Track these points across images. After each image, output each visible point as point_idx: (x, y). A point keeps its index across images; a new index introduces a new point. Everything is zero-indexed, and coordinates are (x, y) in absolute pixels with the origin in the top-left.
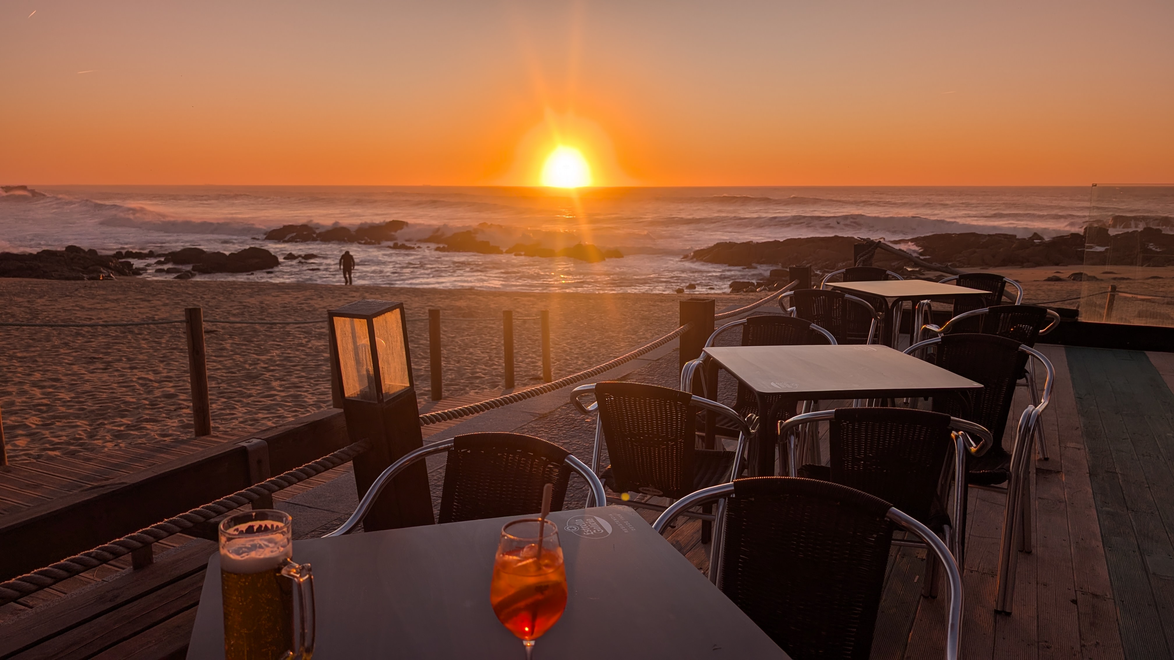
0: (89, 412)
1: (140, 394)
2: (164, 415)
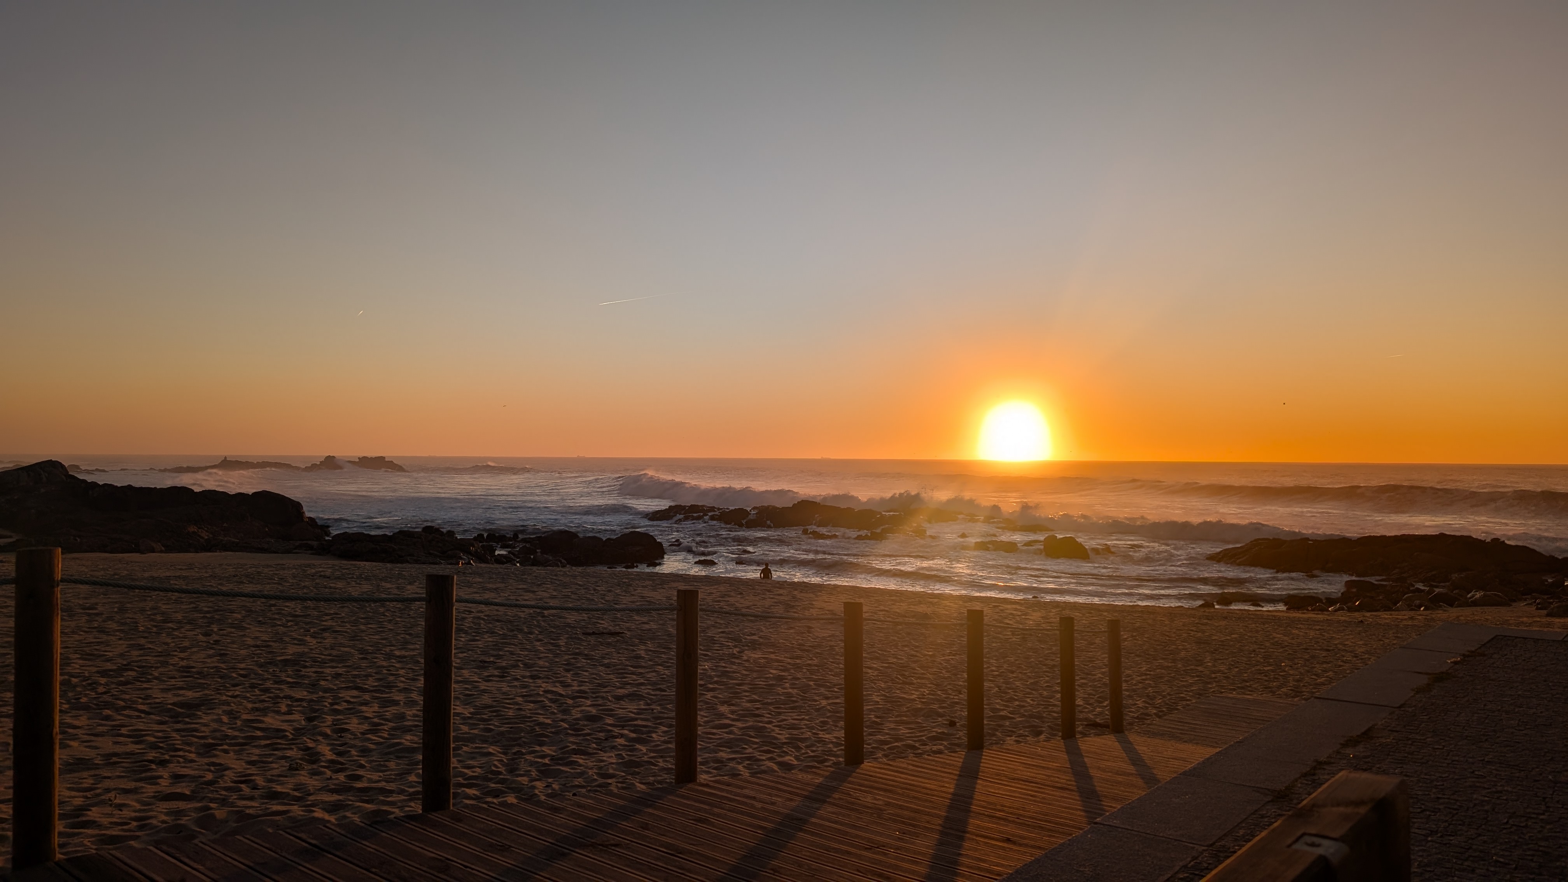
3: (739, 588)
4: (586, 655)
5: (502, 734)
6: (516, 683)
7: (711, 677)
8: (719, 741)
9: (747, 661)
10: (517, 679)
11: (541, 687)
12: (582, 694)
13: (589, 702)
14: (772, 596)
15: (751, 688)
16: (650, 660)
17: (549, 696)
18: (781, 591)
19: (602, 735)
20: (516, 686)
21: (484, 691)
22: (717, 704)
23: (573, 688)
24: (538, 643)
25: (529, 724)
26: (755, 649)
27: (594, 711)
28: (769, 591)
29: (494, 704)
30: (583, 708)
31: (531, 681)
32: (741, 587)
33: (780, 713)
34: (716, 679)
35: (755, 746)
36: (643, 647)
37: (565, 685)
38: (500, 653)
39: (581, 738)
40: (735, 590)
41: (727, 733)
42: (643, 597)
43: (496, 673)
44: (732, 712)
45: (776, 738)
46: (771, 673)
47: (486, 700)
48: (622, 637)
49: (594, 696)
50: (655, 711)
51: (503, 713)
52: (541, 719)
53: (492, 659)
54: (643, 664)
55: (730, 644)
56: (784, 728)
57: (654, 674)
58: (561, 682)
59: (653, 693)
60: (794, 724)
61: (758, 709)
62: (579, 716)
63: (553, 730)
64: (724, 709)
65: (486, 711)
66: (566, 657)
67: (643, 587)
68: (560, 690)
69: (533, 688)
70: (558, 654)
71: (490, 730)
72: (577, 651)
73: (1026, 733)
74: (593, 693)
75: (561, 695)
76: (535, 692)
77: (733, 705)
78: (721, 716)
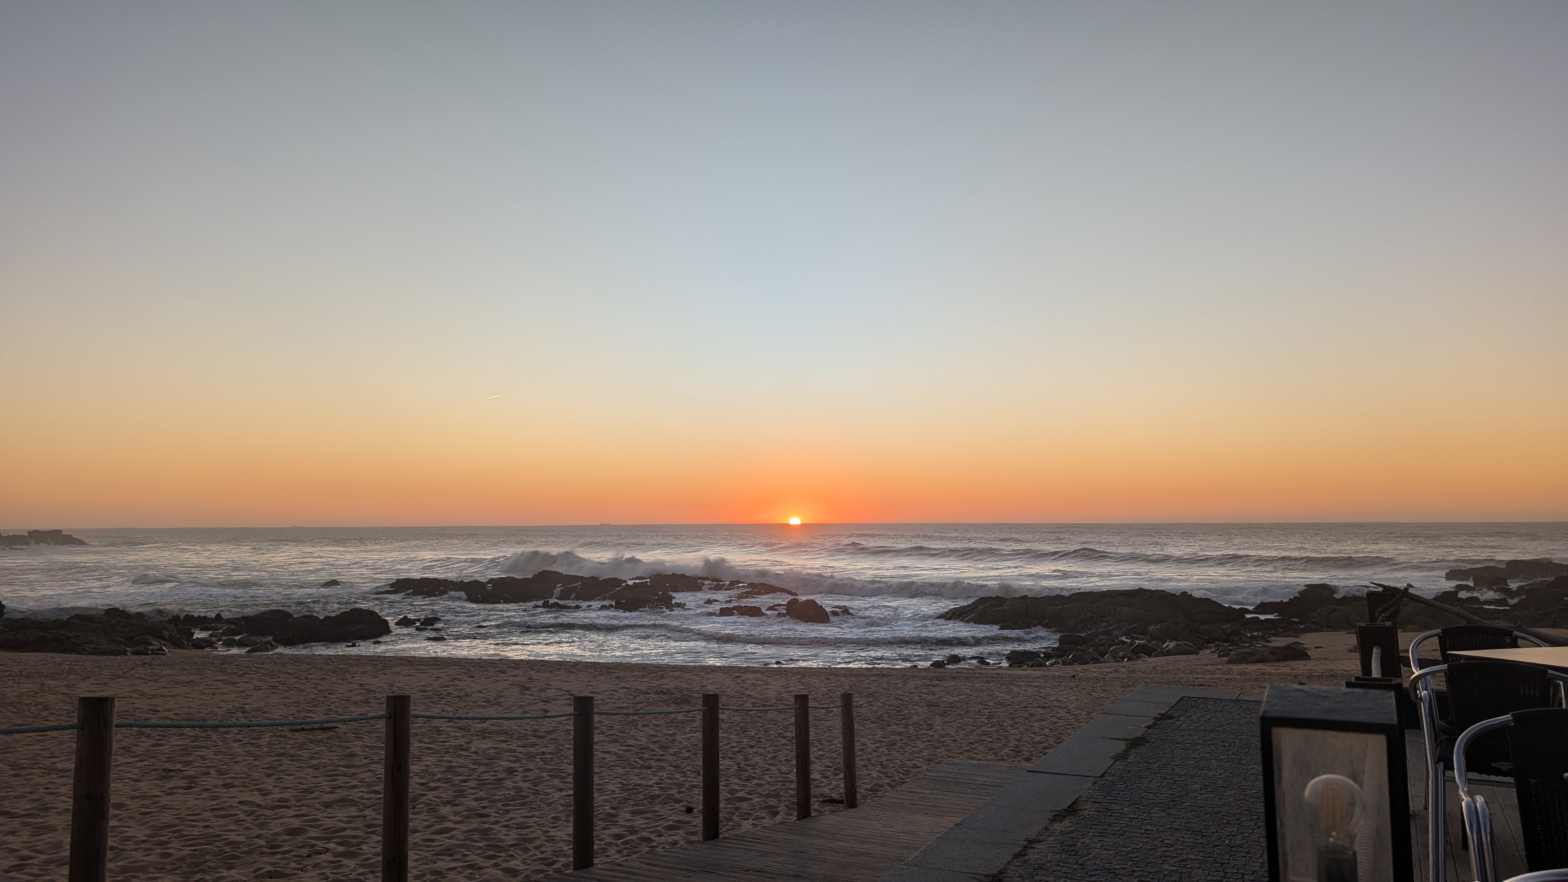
0: (177, 859)
1: (248, 829)
2: (294, 865)
3: (469, 671)
4: (292, 756)
5: (183, 859)
6: (205, 795)
7: (434, 775)
8: (438, 849)
9: (476, 752)
10: (206, 790)
11: (235, 797)
12: (283, 803)
13: (291, 812)
14: (505, 678)
15: (478, 785)
16: (366, 758)
17: (244, 808)
18: (516, 672)
19: (304, 852)
20: (205, 798)
21: (165, 807)
22: (438, 805)
23: (274, 796)
24: (236, 744)
25: (217, 844)
26: (485, 738)
27: (296, 823)
28: (503, 672)
29: (177, 822)
30: (284, 820)
31: (225, 790)
32: (472, 669)
33: (508, 811)
34: (439, 776)
35: (479, 852)
36: (359, 743)
37: (264, 793)
38: (189, 759)
39: (279, 856)
40: (465, 673)
41: (449, 838)
42: (361, 685)
43: (182, 783)
44: (456, 814)
45: (501, 840)
46: (500, 766)
47: (166, 818)
48: (336, 732)
49: (298, 804)
50: (368, 818)
51: (187, 833)
52: (233, 837)
53: (178, 766)
54: (358, 763)
55: (457, 734)
56: (512, 827)
57: (369, 774)
58: (260, 790)
59: (366, 796)
60: (523, 823)
61: (484, 807)
62: (278, 829)
63: (246, 849)
64: (446, 810)
65: (165, 832)
66: (269, 759)
67: (362, 673)
68: (258, 799)
69: (226, 799)
70: (259, 756)
71: (170, 855)
72: (282, 751)
73: (763, 815)
74: (298, 801)
75: (259, 806)
76: (228, 804)
77: (456, 805)
78: (443, 818)
